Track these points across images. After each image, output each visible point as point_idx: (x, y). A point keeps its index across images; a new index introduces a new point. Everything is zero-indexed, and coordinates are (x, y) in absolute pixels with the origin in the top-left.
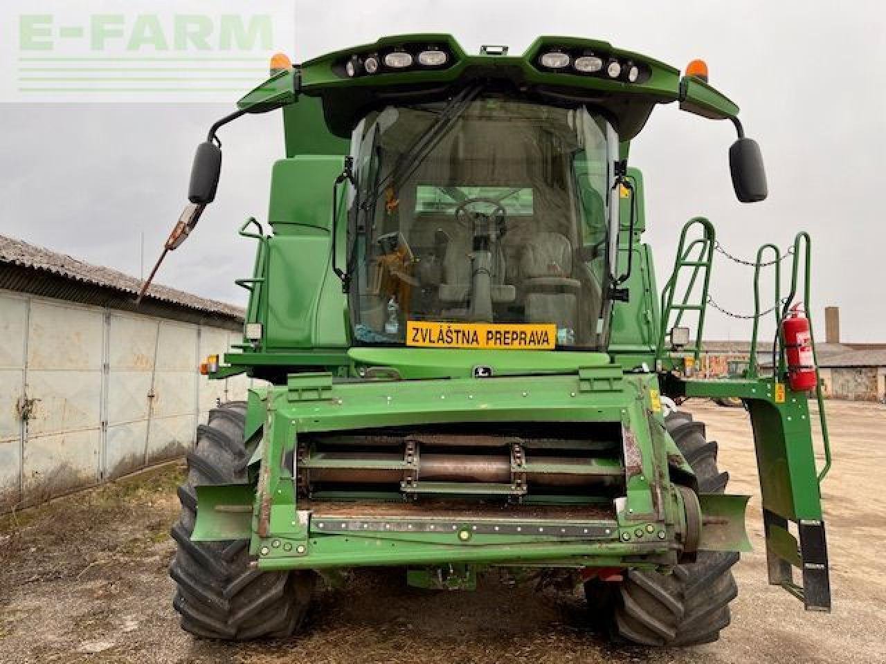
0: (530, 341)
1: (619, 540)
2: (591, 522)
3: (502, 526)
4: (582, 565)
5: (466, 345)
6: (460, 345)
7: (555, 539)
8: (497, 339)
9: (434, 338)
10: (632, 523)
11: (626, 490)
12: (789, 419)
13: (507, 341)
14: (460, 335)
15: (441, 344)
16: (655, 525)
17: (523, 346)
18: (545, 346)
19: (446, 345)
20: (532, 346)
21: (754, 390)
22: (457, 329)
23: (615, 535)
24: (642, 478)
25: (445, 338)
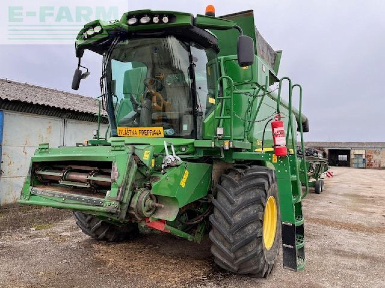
0: (154, 134)
1: (102, 206)
2: (92, 198)
3: (79, 198)
4: (97, 214)
5: (133, 136)
6: (131, 136)
7: (85, 203)
8: (142, 133)
9: (124, 133)
10: (109, 200)
11: (111, 188)
12: (279, 171)
13: (146, 134)
14: (131, 131)
15: (126, 135)
16: (115, 202)
17: (152, 136)
18: (160, 136)
19: (128, 136)
20: (155, 136)
21: (263, 156)
22: (130, 129)
23: (102, 204)
24: (116, 184)
25: (127, 133)
